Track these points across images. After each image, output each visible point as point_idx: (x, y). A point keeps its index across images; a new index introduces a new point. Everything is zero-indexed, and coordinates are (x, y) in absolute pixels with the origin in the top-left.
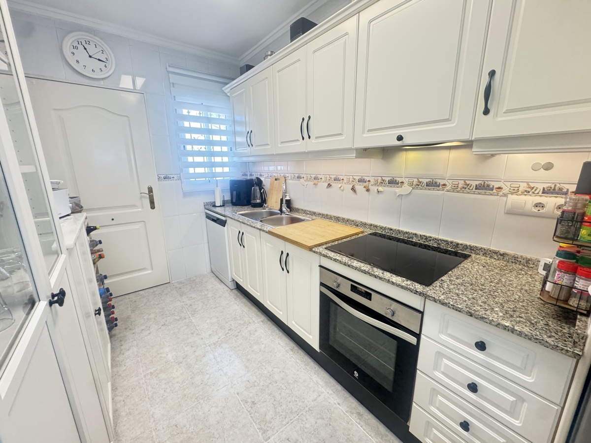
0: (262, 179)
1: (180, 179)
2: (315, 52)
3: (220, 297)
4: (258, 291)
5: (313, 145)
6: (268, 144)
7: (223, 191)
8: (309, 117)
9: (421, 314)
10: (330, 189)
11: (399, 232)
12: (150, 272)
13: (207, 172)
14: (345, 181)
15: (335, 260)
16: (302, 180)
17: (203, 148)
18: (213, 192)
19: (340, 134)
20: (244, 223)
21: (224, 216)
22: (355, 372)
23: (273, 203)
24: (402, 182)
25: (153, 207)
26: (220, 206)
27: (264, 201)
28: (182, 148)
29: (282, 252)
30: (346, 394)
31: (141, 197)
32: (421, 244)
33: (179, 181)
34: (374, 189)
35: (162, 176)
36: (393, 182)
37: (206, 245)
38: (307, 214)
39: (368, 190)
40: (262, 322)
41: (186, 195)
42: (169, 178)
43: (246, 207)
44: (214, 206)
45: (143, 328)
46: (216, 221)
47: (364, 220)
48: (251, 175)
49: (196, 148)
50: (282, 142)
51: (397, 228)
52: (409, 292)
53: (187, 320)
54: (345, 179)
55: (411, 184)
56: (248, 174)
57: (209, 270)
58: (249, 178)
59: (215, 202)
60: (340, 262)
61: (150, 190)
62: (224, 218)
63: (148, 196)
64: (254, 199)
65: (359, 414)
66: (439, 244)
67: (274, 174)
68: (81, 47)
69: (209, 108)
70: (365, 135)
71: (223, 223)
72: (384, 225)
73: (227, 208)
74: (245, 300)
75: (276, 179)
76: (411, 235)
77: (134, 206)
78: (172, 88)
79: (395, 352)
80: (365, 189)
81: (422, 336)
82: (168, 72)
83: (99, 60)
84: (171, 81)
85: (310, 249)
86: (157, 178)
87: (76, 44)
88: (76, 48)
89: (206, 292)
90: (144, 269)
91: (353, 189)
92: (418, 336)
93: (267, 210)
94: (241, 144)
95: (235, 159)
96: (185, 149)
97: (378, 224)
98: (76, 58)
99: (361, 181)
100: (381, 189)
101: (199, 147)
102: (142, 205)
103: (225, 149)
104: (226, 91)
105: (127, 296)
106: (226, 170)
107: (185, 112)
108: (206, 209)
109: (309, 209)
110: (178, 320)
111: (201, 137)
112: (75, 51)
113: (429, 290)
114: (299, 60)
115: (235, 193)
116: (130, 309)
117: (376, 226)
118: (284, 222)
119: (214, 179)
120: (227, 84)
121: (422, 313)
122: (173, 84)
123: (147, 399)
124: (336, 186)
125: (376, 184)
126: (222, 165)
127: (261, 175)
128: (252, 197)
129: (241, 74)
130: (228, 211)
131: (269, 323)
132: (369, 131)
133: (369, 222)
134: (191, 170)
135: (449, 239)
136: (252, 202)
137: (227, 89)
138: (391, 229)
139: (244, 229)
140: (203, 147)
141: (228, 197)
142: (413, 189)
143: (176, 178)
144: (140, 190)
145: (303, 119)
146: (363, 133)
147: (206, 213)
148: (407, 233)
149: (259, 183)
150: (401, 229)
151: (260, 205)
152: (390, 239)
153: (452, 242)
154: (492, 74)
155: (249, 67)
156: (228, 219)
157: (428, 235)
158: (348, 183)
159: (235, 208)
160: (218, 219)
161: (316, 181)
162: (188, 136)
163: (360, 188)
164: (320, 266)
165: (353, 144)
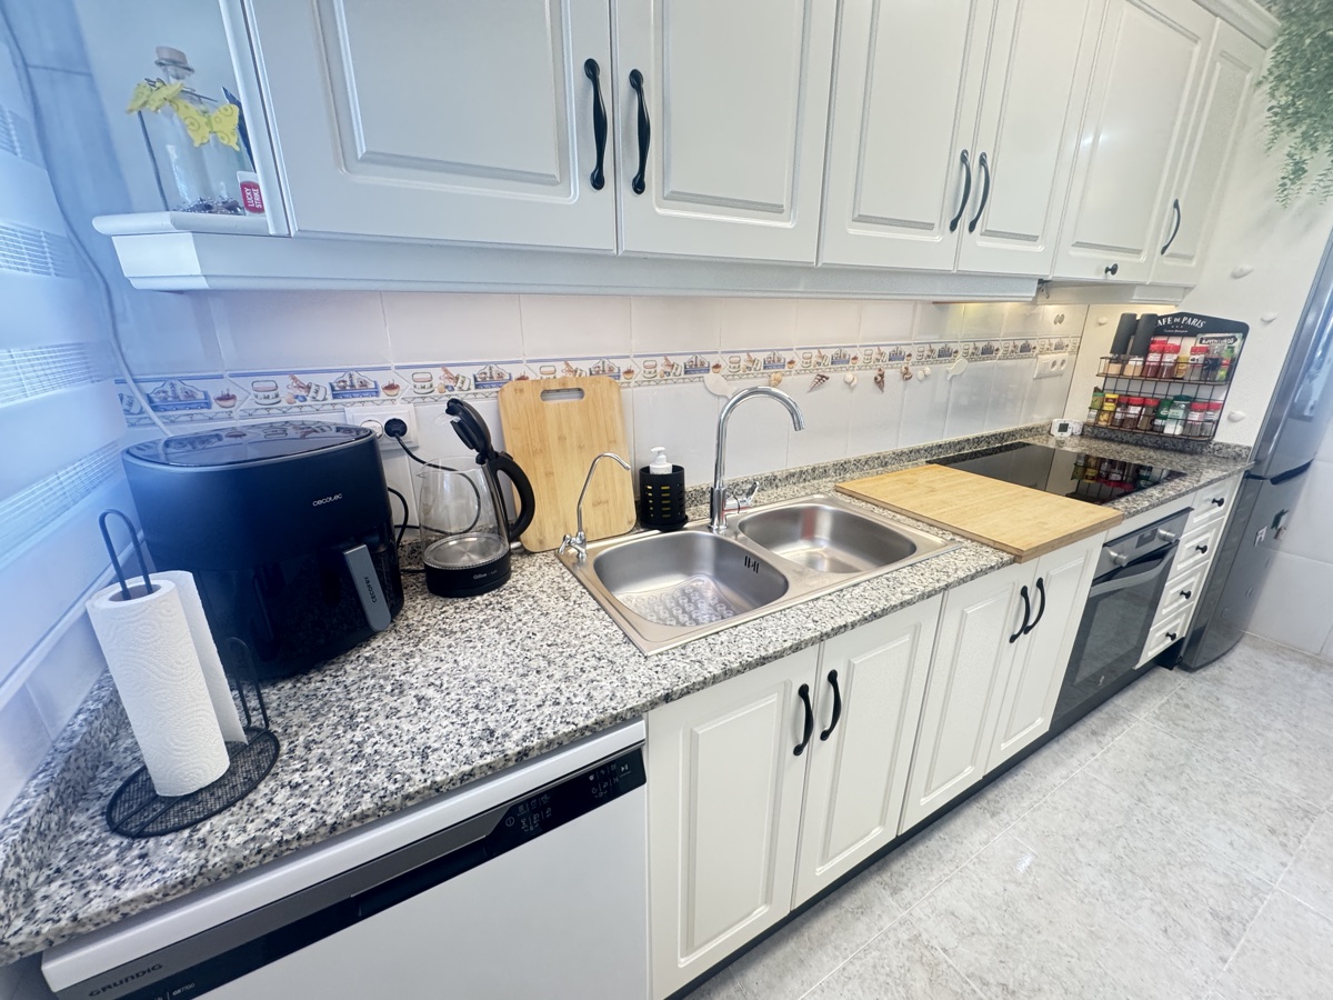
14: (861, 362)
24: (956, 352)
34: (918, 372)
36: (944, 353)
39: (907, 378)
50: (860, 218)
54: (861, 357)
80: (901, 376)
85: (1123, 516)
91: (877, 380)
92: (1178, 543)
99: (896, 356)
100: (928, 371)
124: (839, 378)
125: (920, 362)
146: (1070, 247)
154: (1177, 204)
158: (867, 366)
163: (892, 374)
165: (1053, 267)
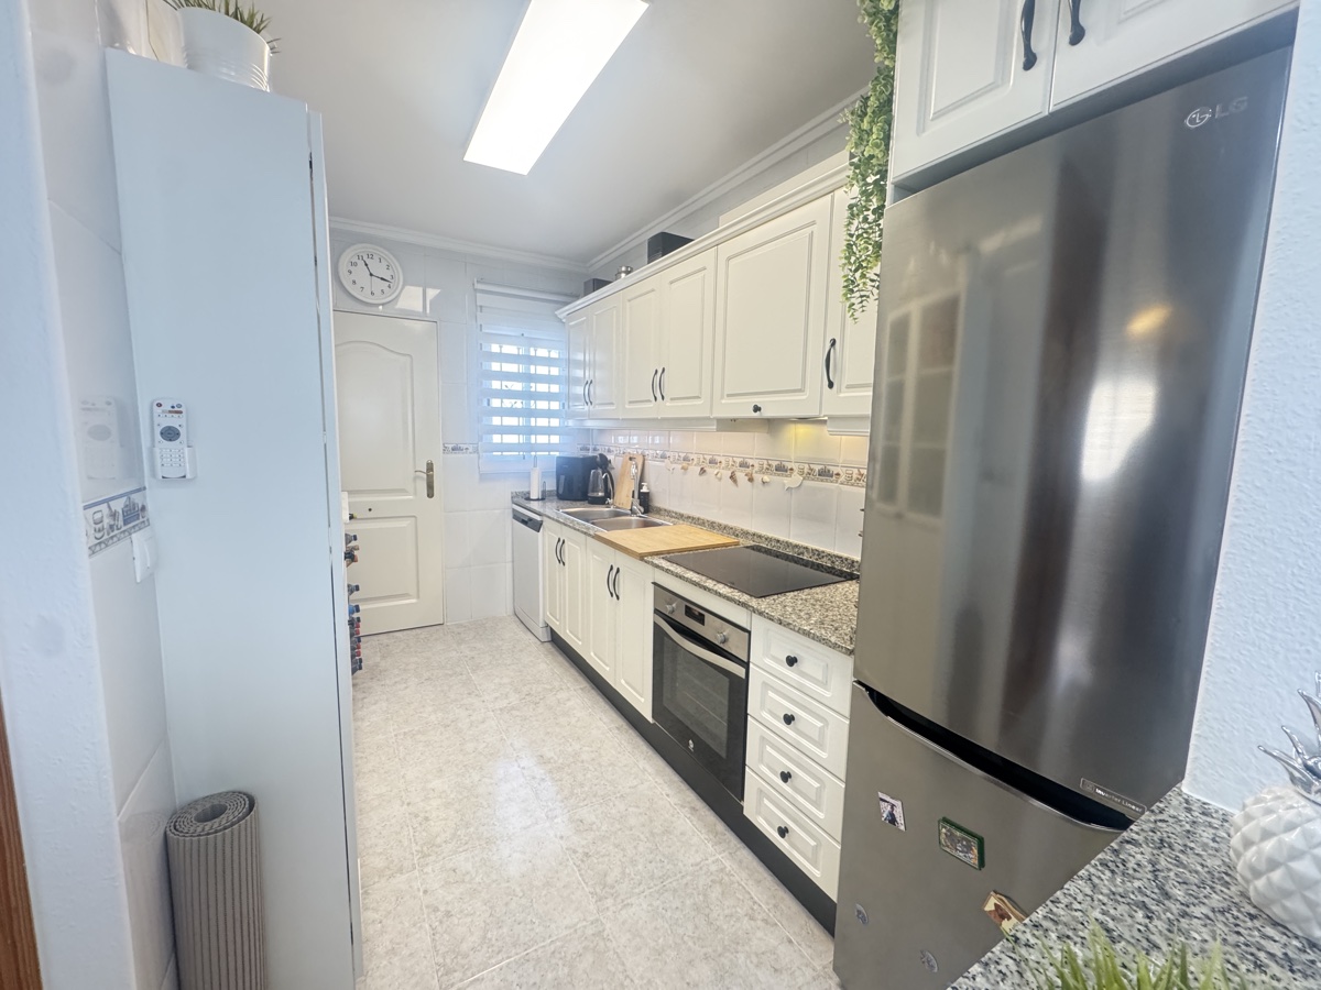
0: (610, 457)
1: (476, 451)
2: (671, 283)
3: (521, 651)
4: (580, 636)
5: (669, 409)
6: (612, 404)
7: (544, 474)
8: (664, 370)
9: (747, 634)
10: (704, 477)
11: (788, 545)
12: (414, 601)
13: (521, 441)
14: (723, 465)
15: (667, 571)
16: (666, 460)
17: (519, 404)
18: (528, 476)
19: (698, 397)
20: (566, 525)
21: (539, 514)
22: (690, 742)
23: (624, 496)
24: (791, 469)
25: (430, 495)
26: (538, 500)
27: (608, 494)
28: (485, 404)
29: (612, 568)
30: (684, 786)
31: (415, 479)
32: (813, 563)
33: (476, 455)
34: (758, 477)
35: (450, 446)
36: (781, 469)
37: (509, 565)
38: (672, 517)
39: (751, 480)
40: (582, 689)
41: (483, 477)
42: (460, 449)
43: (578, 503)
44: (528, 499)
45: (397, 679)
46: (527, 522)
47: (746, 527)
48: (595, 450)
49: (507, 403)
50: (630, 402)
51: (786, 539)
52: (733, 604)
53: (464, 677)
54: (723, 462)
55: (801, 472)
56: (591, 447)
57: (510, 611)
58: (591, 454)
59: (529, 493)
60: (672, 573)
61: (430, 467)
62: (538, 518)
63: (425, 476)
64: (593, 491)
65: (694, 809)
66: (833, 562)
67: (629, 451)
68: (361, 263)
69: (533, 342)
70: (723, 401)
71: (537, 526)
72: (770, 535)
73: (548, 504)
74: (561, 659)
75: (631, 459)
76: (801, 550)
77: (403, 491)
78: (479, 313)
79: (727, 696)
80: (747, 478)
81: (751, 665)
82: (476, 290)
83: (382, 279)
84: (478, 304)
85: (642, 557)
86: (442, 448)
87: (355, 260)
88: (355, 264)
89: (500, 643)
90: (405, 596)
91: (732, 477)
92: (746, 665)
93: (612, 508)
94: (577, 398)
95: (571, 423)
96: (489, 404)
97: (763, 533)
98: (352, 277)
99: (743, 465)
100: (766, 478)
101: (513, 401)
102: (415, 489)
103: (555, 405)
104: (561, 316)
105: (375, 637)
106: (555, 439)
107: (495, 348)
108: (514, 503)
109: (675, 510)
110: (451, 676)
111: (517, 386)
112: (352, 269)
113: (763, 604)
114: (653, 290)
115: (563, 477)
116: (379, 654)
117: (760, 536)
118: (634, 526)
119: (533, 453)
120: (567, 304)
121: (749, 633)
122: (481, 307)
123: (397, 760)
124: (711, 471)
125: (760, 471)
126: (549, 431)
127: (609, 451)
128: (590, 487)
129: (586, 293)
130: (551, 508)
131: (593, 691)
132: (728, 396)
133: (753, 530)
134: (496, 439)
135: (845, 555)
136: (590, 494)
137: (563, 312)
138: (778, 541)
139: (566, 534)
140: (519, 401)
141: (551, 486)
142: (804, 479)
143: (471, 450)
144: (415, 466)
145: (656, 371)
146: (722, 398)
147: (514, 510)
148: (796, 546)
149: (603, 463)
150: (791, 541)
151: (601, 501)
152: (777, 557)
153: (847, 559)
154: (833, 343)
155: (599, 284)
156: (545, 519)
157: (821, 549)
158: (727, 467)
159: (562, 503)
160: (531, 519)
161: (685, 464)
162: (496, 385)
163: (741, 476)
164: (654, 583)
165: (711, 412)
